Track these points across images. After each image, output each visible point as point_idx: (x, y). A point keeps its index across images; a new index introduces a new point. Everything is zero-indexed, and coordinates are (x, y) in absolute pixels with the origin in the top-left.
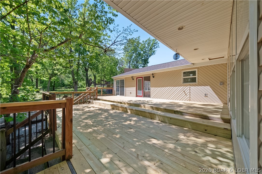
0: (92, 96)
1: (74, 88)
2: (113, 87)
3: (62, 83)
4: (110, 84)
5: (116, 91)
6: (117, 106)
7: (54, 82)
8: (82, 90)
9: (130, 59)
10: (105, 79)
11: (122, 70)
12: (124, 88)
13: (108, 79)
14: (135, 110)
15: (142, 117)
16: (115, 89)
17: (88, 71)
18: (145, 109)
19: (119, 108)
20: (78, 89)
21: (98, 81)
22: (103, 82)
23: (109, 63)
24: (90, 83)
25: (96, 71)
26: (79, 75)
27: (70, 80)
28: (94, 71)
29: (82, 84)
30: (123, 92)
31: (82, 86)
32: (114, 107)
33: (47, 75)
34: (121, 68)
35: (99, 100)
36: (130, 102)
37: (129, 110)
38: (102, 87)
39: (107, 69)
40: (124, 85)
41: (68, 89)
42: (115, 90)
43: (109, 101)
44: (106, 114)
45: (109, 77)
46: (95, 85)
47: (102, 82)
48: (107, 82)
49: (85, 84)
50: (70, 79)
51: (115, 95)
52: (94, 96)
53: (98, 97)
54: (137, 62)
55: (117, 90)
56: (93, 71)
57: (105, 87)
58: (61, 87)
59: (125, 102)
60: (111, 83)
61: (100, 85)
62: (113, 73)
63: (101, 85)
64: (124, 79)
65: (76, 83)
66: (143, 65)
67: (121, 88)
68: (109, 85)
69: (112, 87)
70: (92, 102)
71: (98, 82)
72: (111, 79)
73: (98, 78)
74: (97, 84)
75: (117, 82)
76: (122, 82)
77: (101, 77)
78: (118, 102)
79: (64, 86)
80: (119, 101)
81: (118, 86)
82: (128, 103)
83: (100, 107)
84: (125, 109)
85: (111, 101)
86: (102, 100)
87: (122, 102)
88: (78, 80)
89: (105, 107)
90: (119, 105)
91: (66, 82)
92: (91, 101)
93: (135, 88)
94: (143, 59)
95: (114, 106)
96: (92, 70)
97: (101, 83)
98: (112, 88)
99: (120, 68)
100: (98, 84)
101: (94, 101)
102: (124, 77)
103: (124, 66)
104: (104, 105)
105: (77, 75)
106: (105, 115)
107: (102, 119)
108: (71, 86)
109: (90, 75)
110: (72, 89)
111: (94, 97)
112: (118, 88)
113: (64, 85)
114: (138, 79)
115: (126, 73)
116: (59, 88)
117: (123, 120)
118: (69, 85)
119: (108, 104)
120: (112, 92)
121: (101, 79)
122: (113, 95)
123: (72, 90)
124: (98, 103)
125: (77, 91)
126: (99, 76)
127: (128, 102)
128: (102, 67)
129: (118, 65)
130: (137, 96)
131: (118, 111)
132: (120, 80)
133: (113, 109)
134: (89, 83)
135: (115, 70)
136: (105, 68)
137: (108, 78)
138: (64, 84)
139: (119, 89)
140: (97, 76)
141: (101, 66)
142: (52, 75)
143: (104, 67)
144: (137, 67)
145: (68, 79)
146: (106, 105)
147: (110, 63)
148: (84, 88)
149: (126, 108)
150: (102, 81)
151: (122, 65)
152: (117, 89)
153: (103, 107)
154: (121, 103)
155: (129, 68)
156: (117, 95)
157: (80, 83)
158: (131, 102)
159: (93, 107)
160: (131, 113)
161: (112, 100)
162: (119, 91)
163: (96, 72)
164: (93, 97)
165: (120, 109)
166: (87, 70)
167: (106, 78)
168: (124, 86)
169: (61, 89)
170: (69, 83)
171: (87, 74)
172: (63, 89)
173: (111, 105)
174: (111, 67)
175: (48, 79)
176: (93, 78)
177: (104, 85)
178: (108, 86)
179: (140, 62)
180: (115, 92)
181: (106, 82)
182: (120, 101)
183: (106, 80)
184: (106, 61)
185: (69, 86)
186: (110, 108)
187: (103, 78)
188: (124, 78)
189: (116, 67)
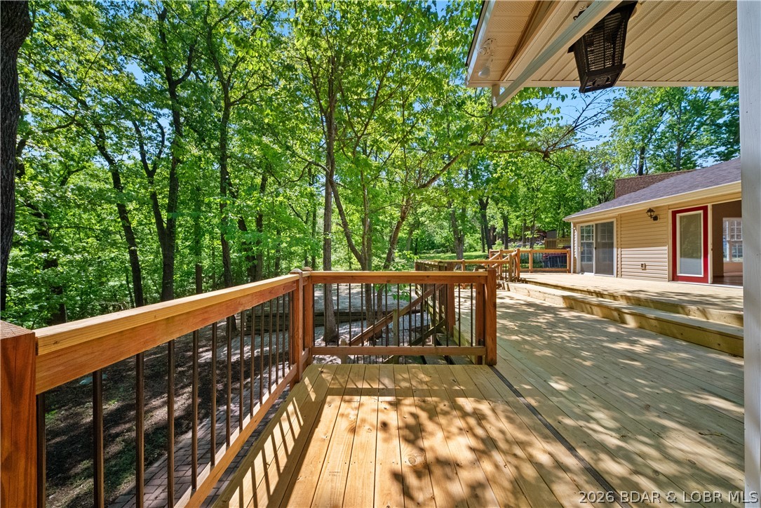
0: (506, 271)
1: (453, 253)
2: (570, 247)
3: (430, 241)
4: (555, 237)
5: (582, 261)
6: (583, 302)
7: (417, 239)
8: (472, 256)
9: (643, 140)
10: (538, 225)
11: (606, 185)
12: (615, 250)
13: (549, 223)
14: (656, 319)
15: (684, 343)
16: (575, 251)
17: (488, 207)
18: (705, 320)
19: (593, 307)
20: (465, 254)
21: (515, 230)
22: (529, 232)
23: (551, 172)
24: (491, 237)
25: (510, 204)
26: (467, 221)
27: (445, 233)
28: (503, 206)
29: (471, 242)
30: (607, 262)
31: (471, 247)
32: (572, 304)
33: (405, 228)
34: (600, 179)
35: (525, 281)
36: (636, 295)
37: (629, 318)
38: (528, 247)
39: (546, 192)
40: (612, 238)
41: (442, 255)
42: (574, 258)
43: (556, 287)
44: (549, 316)
45: (552, 217)
46: (506, 241)
47: (526, 233)
48: (544, 232)
49: (479, 240)
50: (446, 231)
51: (574, 272)
52: (510, 271)
53: (523, 276)
54: (682, 144)
55: (586, 256)
56: (500, 205)
57: (537, 247)
58: (427, 249)
59: (615, 294)
60: (559, 233)
61: (521, 243)
62: (567, 202)
63: (525, 242)
64: (614, 220)
65: (460, 240)
66: (722, 149)
67: (601, 250)
68: (554, 239)
69: (564, 248)
70: (506, 286)
71: (515, 235)
72: (558, 221)
73: (517, 222)
74: (512, 240)
75: (586, 232)
76: (606, 229)
77: (525, 220)
78: (590, 292)
79: (433, 248)
80: (592, 289)
81: (589, 245)
82: (627, 298)
83: (530, 300)
84: (615, 314)
85: (564, 288)
86: (532, 282)
87: (605, 293)
88: (465, 234)
89: (545, 300)
90: (594, 299)
91: (438, 239)
92: (503, 284)
93: (666, 248)
94: (721, 121)
95: (573, 302)
96: (497, 204)
97: (525, 235)
98: (564, 251)
99: (595, 181)
100: (514, 240)
101: (511, 285)
102: (611, 215)
103: (613, 172)
104: (542, 295)
105: (463, 222)
106: (547, 319)
107: (539, 324)
108: (446, 247)
109: (490, 215)
110: (449, 254)
111: (510, 275)
112: (586, 248)
113: (432, 246)
114: (681, 217)
115: (621, 198)
116: (424, 253)
117: (605, 339)
118: (443, 245)
119: (554, 295)
120: (566, 263)
121: (525, 224)
122: (570, 272)
123: (450, 258)
124: (523, 288)
125: (462, 257)
126: (518, 217)
127: (629, 294)
128: (528, 189)
129: (586, 171)
130: (674, 278)
131: (588, 316)
132: (597, 225)
133: (571, 308)
134: (489, 238)
135: (573, 191)
136: (538, 190)
137: (547, 220)
138: (433, 243)
139: (591, 253)
140: (512, 216)
141: (524, 185)
142: (413, 225)
143: (533, 188)
144: (685, 164)
145: (442, 231)
146: (546, 295)
147: (556, 173)
148: (476, 250)
149: (618, 310)
150: (527, 228)
151: (606, 170)
152: (582, 253)
153: (538, 302)
154: (599, 294)
155: (641, 173)
156: (582, 271)
157: (468, 240)
158: (642, 296)
159: (512, 298)
160: (640, 327)
161: (568, 285)
162: (590, 259)
163: (511, 206)
164: (507, 274)
165: (596, 309)
166: (484, 206)
167: (540, 220)
168: (613, 243)
169: (427, 255)
170: (443, 241)
171: (484, 216)
172: (432, 254)
173: (564, 297)
174: (560, 183)
175: (407, 234)
176: (499, 225)
177: (532, 242)
178: (550, 245)
179: (705, 137)
180: (575, 263)
181: (539, 231)
182: (597, 290)
183: (540, 225)
184: (539, 170)
185: (443, 248)
186: (560, 303)
187: (531, 222)
188: (613, 217)
189: (579, 179)
